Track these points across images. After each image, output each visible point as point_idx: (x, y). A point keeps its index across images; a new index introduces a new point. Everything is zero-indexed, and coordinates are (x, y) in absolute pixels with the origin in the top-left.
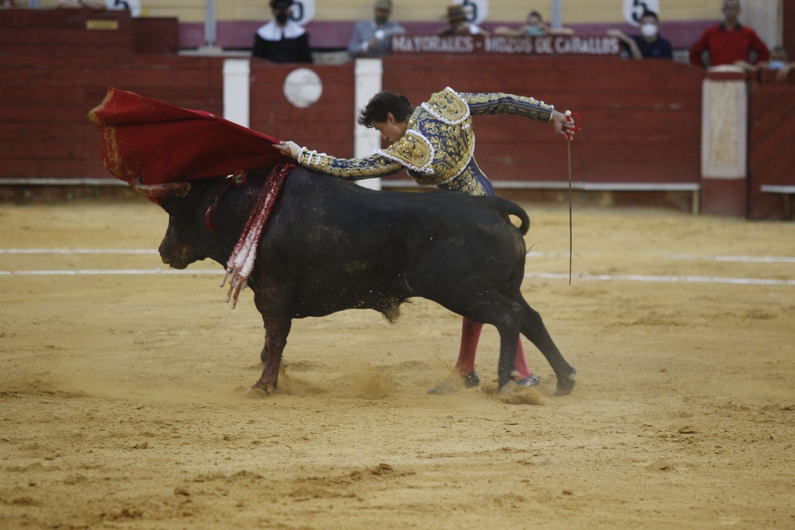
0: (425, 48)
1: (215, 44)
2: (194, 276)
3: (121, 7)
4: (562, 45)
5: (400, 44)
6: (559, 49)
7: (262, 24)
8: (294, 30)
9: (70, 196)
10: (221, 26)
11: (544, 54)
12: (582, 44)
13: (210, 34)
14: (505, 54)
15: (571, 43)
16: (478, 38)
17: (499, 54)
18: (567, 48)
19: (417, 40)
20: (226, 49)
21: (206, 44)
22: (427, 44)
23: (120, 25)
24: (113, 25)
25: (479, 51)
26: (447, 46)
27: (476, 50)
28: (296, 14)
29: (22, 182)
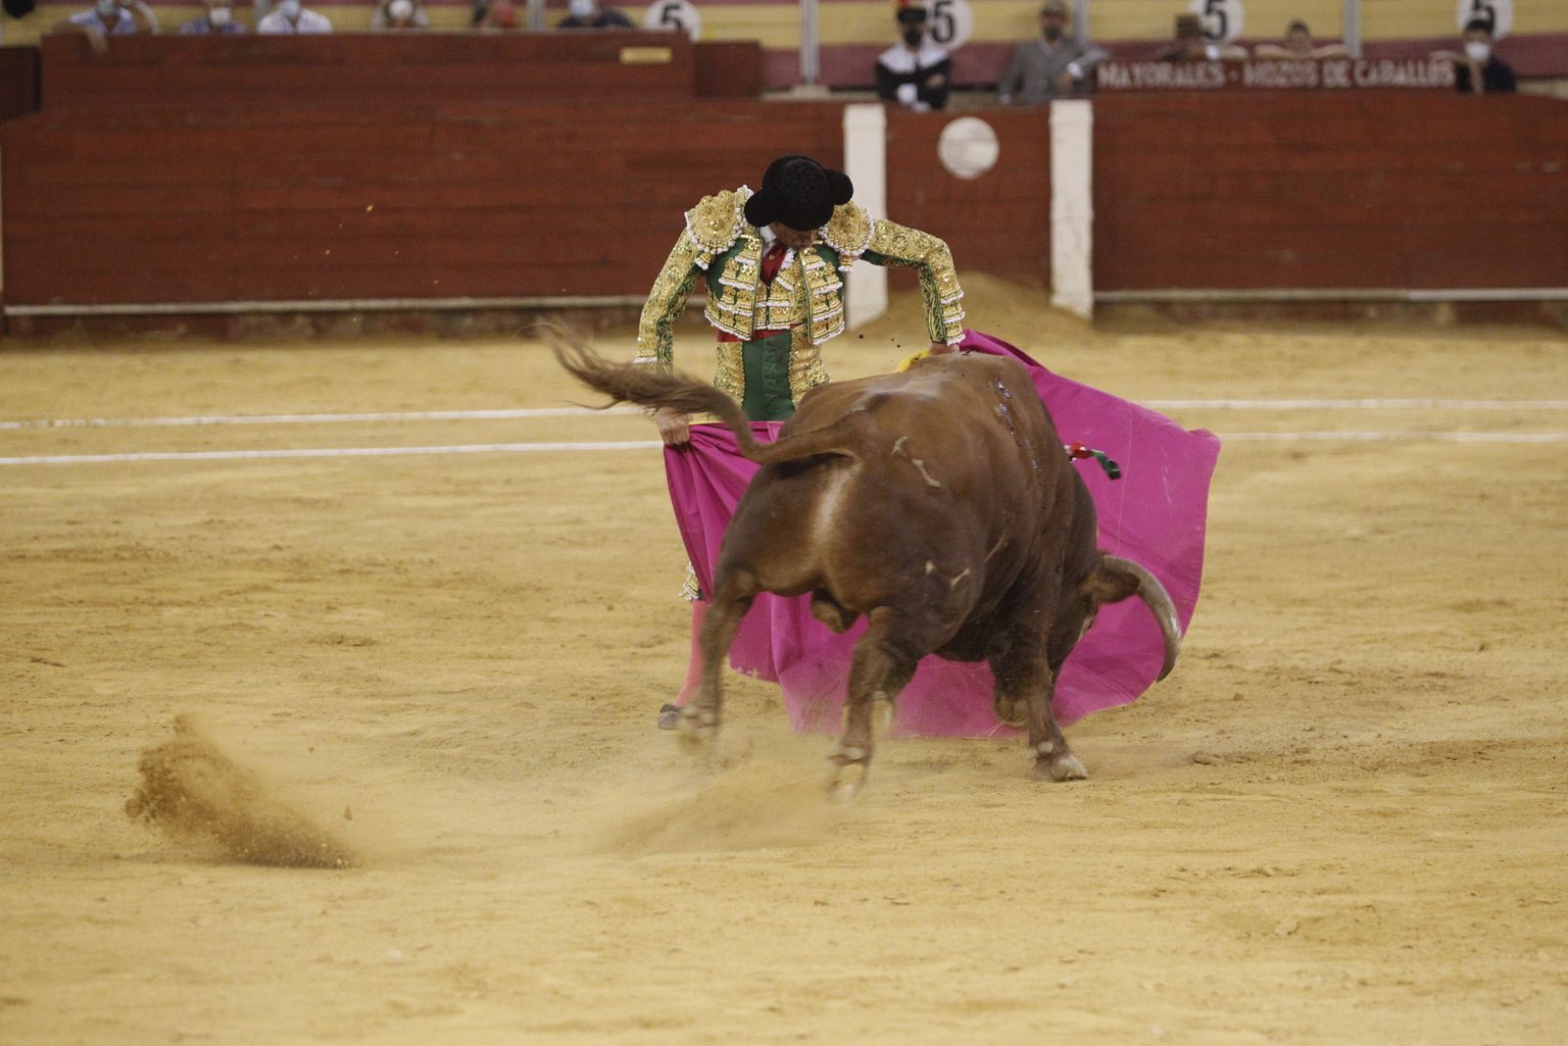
0: (1150, 81)
1: (817, 82)
3: (670, 27)
4: (1365, 73)
5: (1110, 76)
6: (1360, 80)
8: (933, 54)
9: (605, 323)
10: (826, 54)
11: (1337, 89)
12: (1396, 71)
13: (809, 67)
14: (1276, 89)
15: (1379, 73)
16: (1230, 65)
17: (1266, 89)
18: (1373, 78)
19: (1137, 70)
20: (834, 88)
21: (803, 82)
22: (1152, 75)
23: (675, 53)
24: (663, 55)
25: (1235, 85)
26: (1183, 78)
27: (1229, 85)
28: (944, 32)
29: (532, 301)
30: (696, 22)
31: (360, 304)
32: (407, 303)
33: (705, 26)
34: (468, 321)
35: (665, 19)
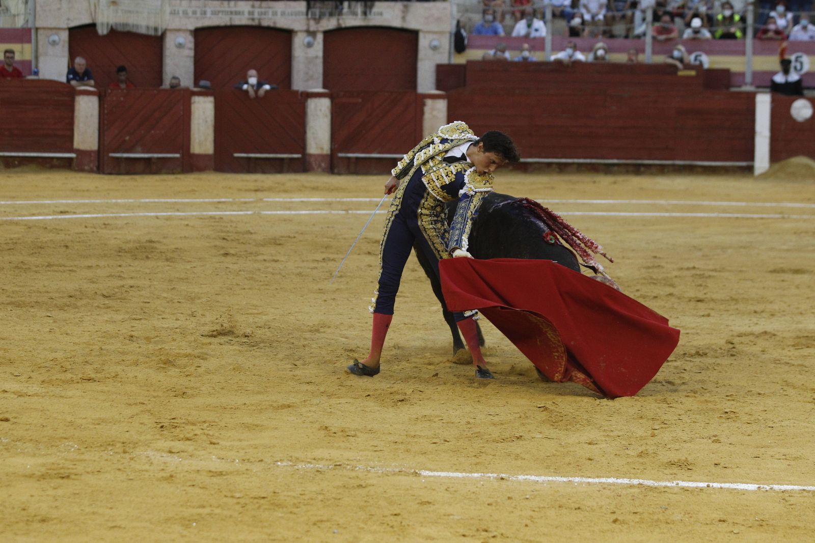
1: (752, 84)
2: (737, 218)
3: (697, 63)
7: (775, 73)
8: (794, 77)
9: (666, 170)
10: (755, 75)
13: (748, 78)
20: (758, 87)
21: (746, 84)
23: (697, 73)
24: (693, 73)
28: (799, 67)
29: (639, 162)
30: (707, 61)
31: (576, 161)
32: (594, 161)
33: (711, 63)
34: (616, 168)
35: (696, 59)
